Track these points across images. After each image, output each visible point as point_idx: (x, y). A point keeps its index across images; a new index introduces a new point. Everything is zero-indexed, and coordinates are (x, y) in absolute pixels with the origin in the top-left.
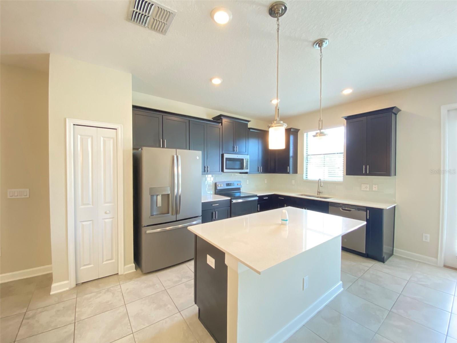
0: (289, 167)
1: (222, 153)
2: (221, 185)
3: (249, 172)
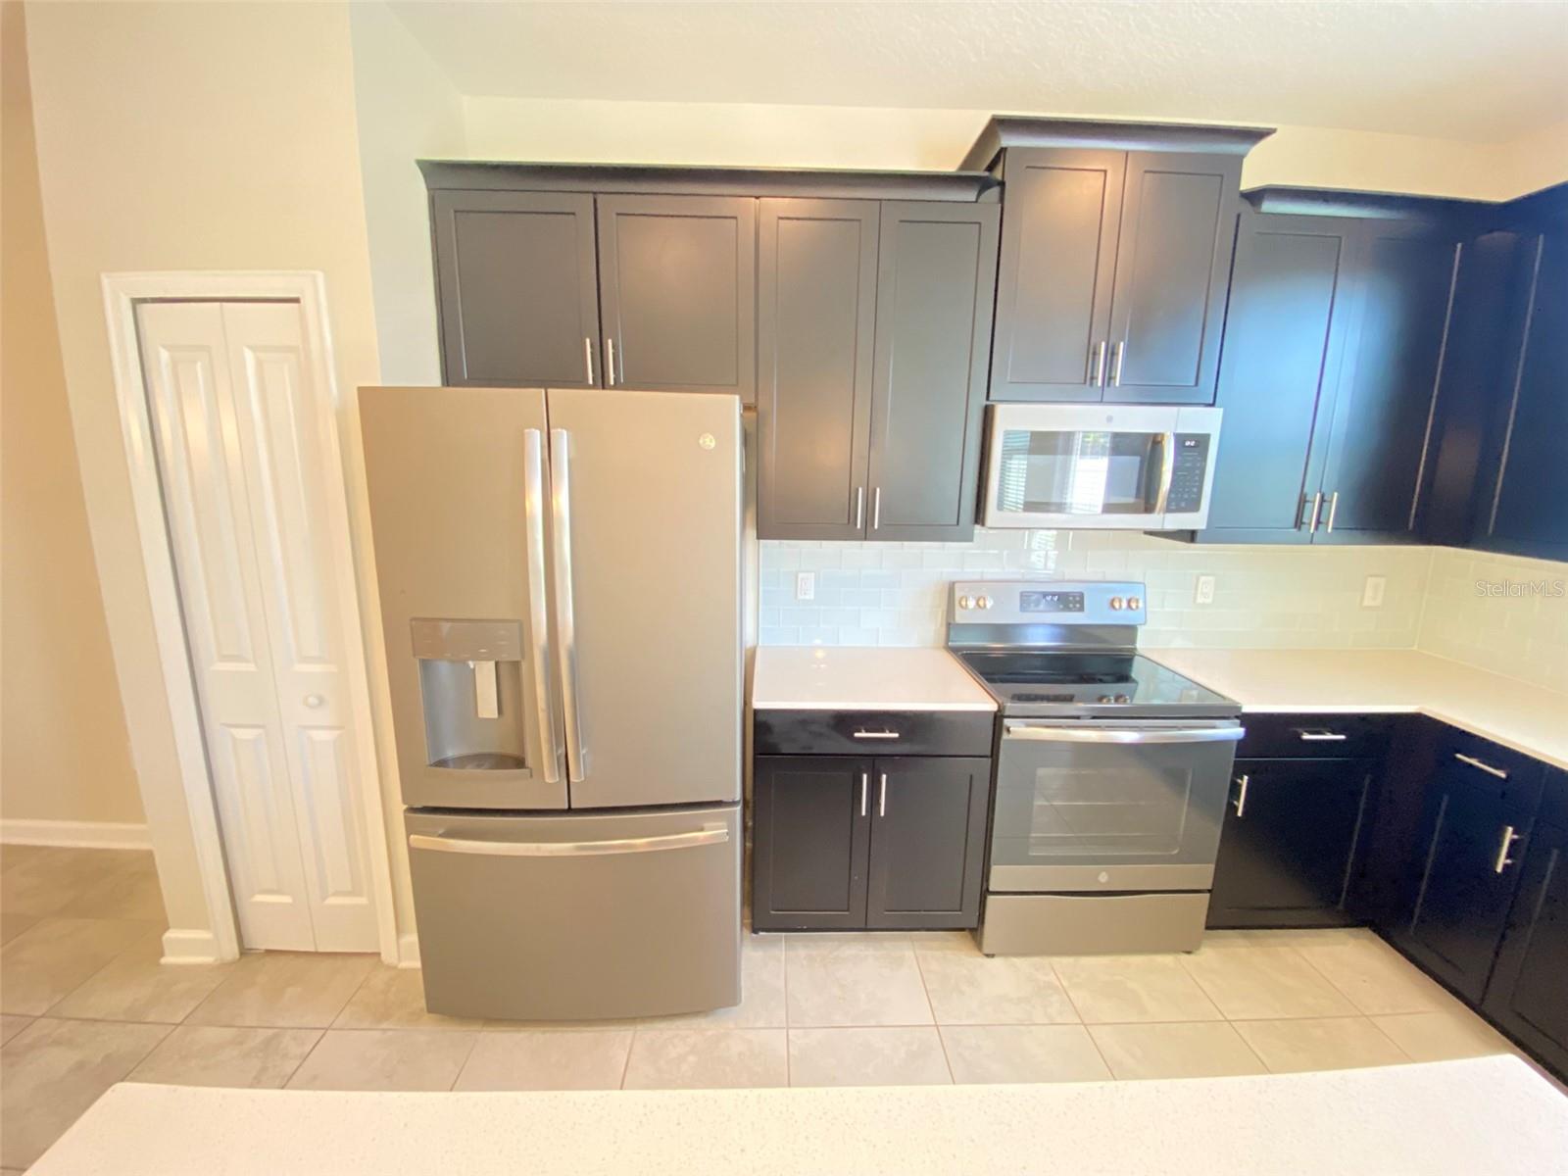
1: (988, 398)
2: (984, 599)
3: (1202, 530)
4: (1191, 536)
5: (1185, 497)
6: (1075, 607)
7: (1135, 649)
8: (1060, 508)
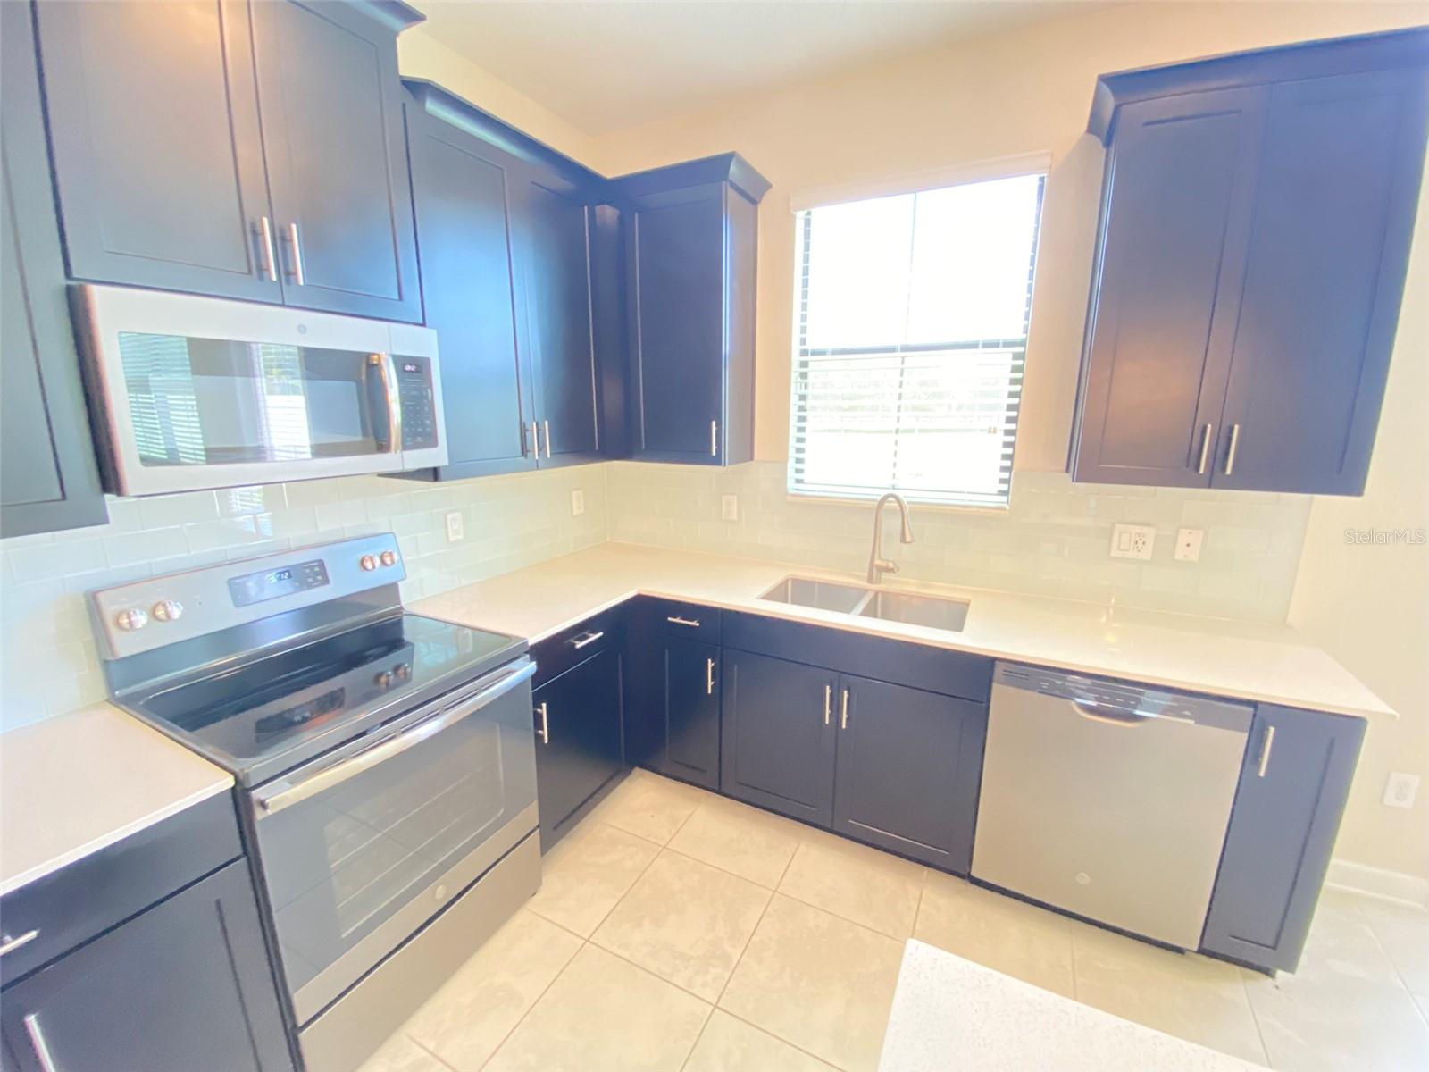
0: (719, 425)
1: (68, 274)
2: (164, 605)
3: (445, 467)
4: (434, 474)
5: (419, 431)
6: (316, 581)
7: (401, 608)
8: (259, 454)
